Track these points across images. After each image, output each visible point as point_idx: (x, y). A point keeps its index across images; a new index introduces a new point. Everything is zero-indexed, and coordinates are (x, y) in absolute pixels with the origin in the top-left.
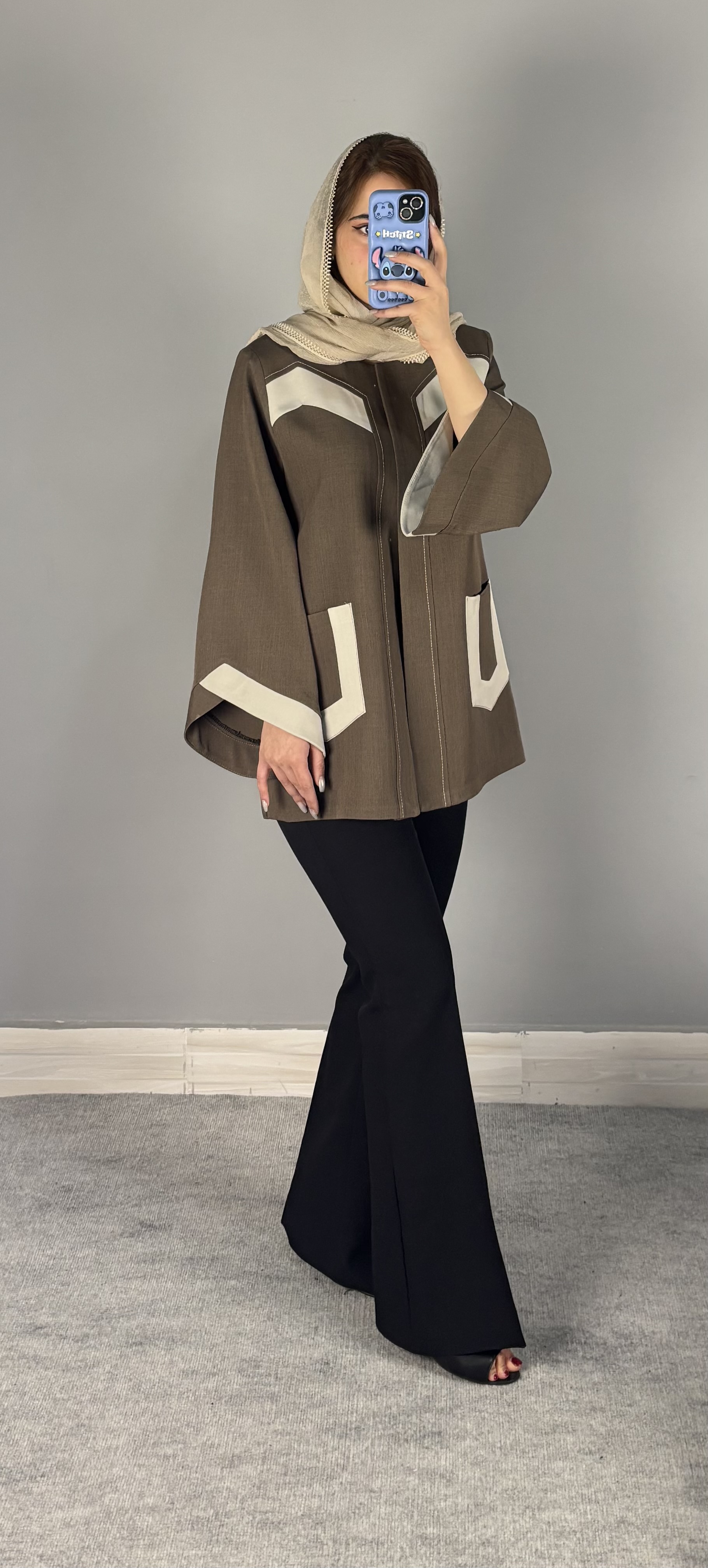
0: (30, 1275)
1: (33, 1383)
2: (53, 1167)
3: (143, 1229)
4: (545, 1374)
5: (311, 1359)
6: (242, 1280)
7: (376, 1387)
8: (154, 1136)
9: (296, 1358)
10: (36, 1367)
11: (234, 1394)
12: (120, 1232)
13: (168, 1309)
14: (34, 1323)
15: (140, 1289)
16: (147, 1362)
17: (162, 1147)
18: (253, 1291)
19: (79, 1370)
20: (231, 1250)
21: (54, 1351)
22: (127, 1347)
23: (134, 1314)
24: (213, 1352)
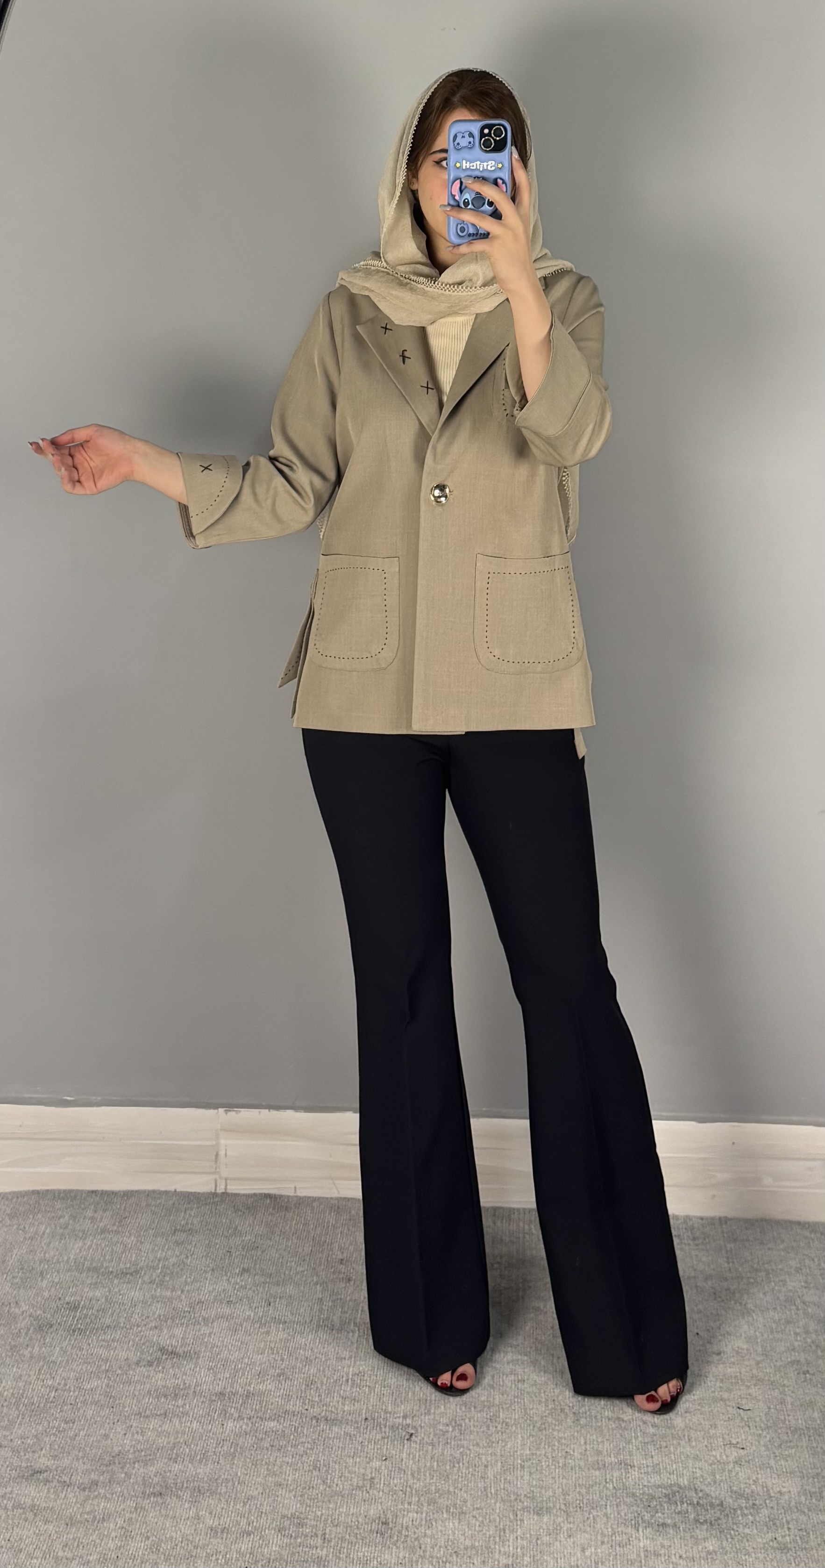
0: (27, 1410)
1: (31, 1539)
2: (56, 1280)
3: (164, 1357)
4: (648, 1542)
5: (366, 1517)
6: (282, 1421)
7: (444, 1553)
8: (177, 1243)
9: (349, 1515)
10: (34, 1519)
11: (273, 1557)
12: (135, 1359)
13: (193, 1453)
14: (31, 1466)
15: (160, 1429)
16: (167, 1516)
17: (187, 1257)
18: (296, 1434)
19: (86, 1523)
20: (268, 1385)
21: (55, 1500)
22: (144, 1497)
23: (153, 1459)
24: (247, 1506)
